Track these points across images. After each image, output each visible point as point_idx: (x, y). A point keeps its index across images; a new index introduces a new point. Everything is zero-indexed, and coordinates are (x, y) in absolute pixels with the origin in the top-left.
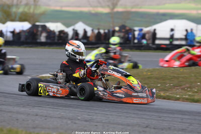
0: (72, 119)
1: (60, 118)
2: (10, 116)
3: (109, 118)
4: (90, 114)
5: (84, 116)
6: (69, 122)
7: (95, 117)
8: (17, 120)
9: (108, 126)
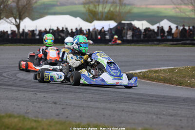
0: (157, 114)
1: (145, 113)
2: (98, 112)
3: (193, 112)
4: (175, 109)
5: (169, 111)
6: (154, 117)
7: (179, 112)
8: (104, 115)
9: (192, 120)
